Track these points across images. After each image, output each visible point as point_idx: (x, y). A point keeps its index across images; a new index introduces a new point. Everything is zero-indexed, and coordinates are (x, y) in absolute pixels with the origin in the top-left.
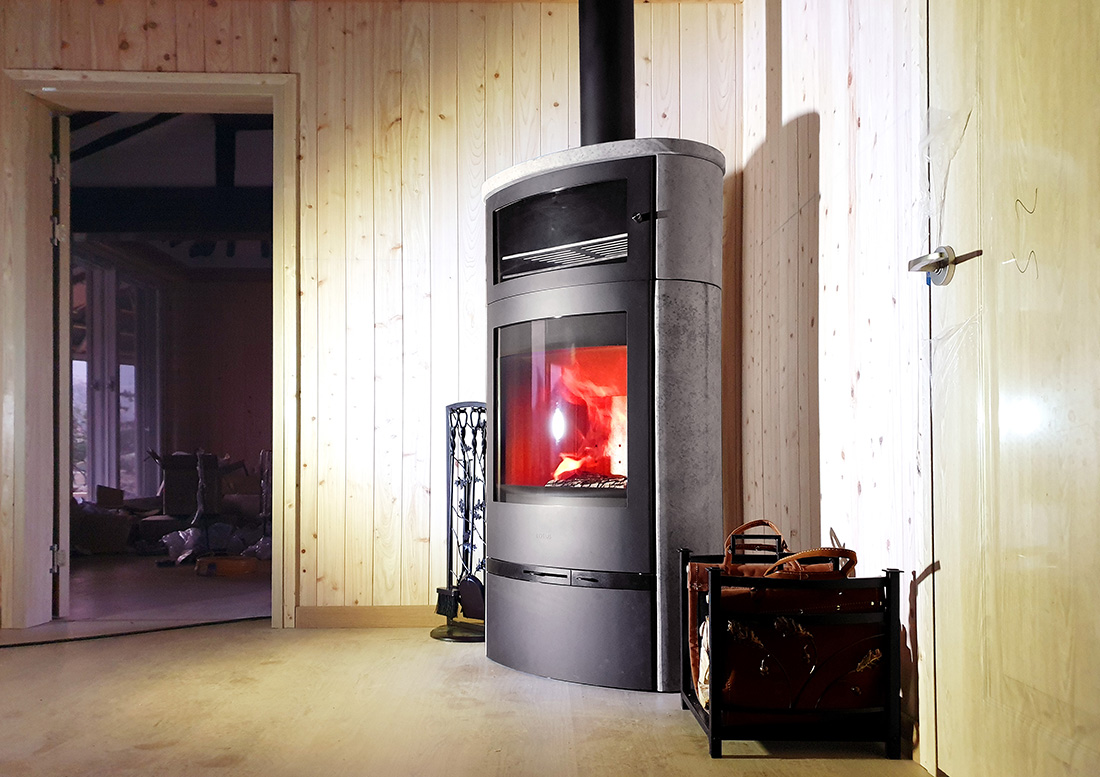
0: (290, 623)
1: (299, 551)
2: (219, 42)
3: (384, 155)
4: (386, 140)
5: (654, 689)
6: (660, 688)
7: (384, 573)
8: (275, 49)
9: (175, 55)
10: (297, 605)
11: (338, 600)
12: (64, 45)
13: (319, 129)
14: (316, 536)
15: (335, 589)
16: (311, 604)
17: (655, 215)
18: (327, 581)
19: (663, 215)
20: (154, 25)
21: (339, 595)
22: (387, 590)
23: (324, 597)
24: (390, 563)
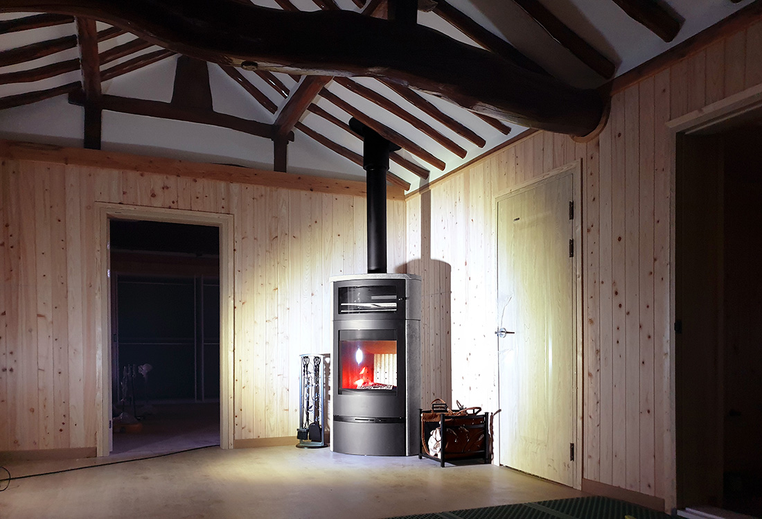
0: (232, 447)
1: (235, 416)
2: (197, 198)
3: (270, 251)
4: (271, 245)
5: (405, 456)
6: (407, 455)
7: (270, 424)
8: (223, 203)
9: (177, 202)
10: (234, 439)
11: (252, 436)
12: (124, 193)
13: (243, 238)
14: (241, 410)
15: (250, 431)
16: (240, 438)
17: (406, 298)
18: (246, 428)
19: (408, 298)
20: (167, 188)
21: (251, 434)
22: (272, 431)
23: (245, 435)
24: (273, 421)
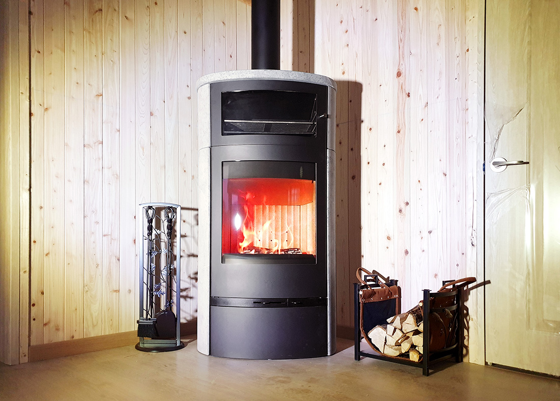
0: (26, 360)
1: (31, 305)
3: (91, 31)
4: (93, 21)
6: (329, 354)
7: (91, 315)
10: (29, 345)
11: (63, 336)
14: (43, 293)
15: (57, 329)
16: (39, 343)
17: (327, 116)
18: (52, 325)
19: (330, 117)
21: (60, 333)
22: (94, 326)
23: (50, 337)
24: (95, 308)
